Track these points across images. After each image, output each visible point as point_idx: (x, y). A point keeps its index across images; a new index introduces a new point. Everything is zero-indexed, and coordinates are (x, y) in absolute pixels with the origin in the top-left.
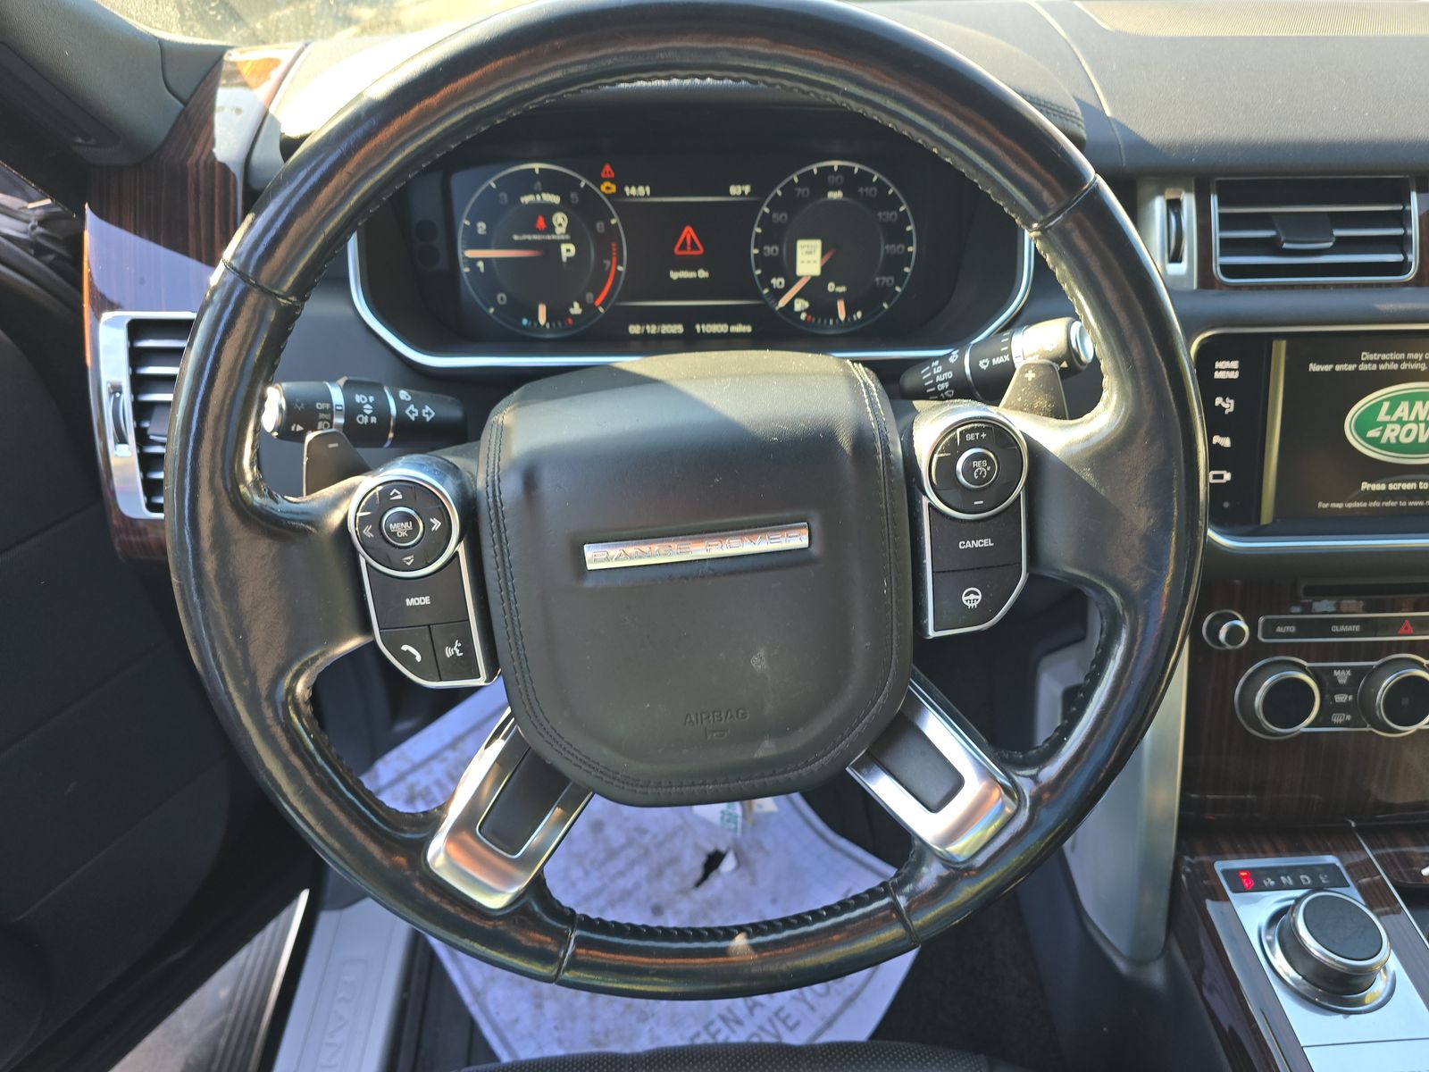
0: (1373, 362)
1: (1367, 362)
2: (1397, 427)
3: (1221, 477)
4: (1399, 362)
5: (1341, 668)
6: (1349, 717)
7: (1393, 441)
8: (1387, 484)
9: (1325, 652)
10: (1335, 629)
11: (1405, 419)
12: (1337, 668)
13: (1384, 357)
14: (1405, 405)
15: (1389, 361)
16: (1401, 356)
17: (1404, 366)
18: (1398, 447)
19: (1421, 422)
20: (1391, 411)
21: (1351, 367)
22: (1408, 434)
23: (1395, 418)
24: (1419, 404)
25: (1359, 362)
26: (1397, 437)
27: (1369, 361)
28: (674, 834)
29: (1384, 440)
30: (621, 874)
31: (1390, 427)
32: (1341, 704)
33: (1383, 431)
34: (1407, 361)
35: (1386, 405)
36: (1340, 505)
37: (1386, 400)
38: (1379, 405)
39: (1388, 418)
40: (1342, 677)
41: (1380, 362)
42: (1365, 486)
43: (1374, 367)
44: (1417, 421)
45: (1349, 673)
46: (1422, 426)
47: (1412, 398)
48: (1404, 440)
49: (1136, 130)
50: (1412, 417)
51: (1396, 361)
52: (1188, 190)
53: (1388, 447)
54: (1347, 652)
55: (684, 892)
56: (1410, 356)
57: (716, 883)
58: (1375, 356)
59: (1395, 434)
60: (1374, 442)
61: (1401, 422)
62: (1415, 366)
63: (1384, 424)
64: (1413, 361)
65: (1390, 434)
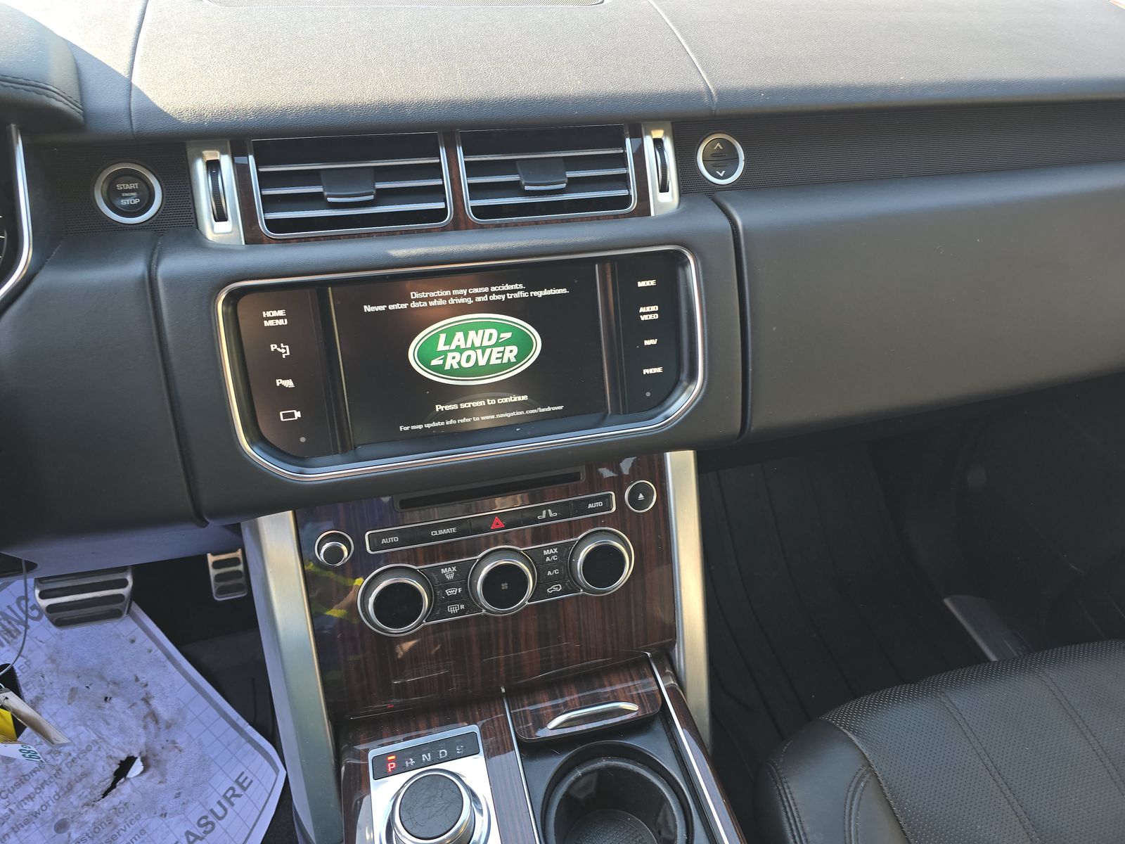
0: (422, 300)
1: (417, 300)
2: (457, 355)
3: (292, 415)
4: (446, 298)
5: (447, 566)
6: (462, 607)
7: (456, 366)
8: (459, 404)
9: (431, 555)
10: (434, 533)
11: (463, 346)
12: (444, 566)
13: (432, 294)
14: (460, 335)
15: (437, 298)
16: (447, 293)
17: (452, 301)
18: (459, 372)
19: (478, 348)
20: (447, 342)
21: (404, 306)
22: (468, 360)
23: (453, 347)
24: (472, 334)
25: (410, 301)
26: (459, 363)
27: (419, 299)
28: (89, 749)
29: (447, 367)
30: (30, 797)
31: (450, 355)
32: (453, 596)
33: (445, 360)
34: (454, 297)
35: (443, 337)
36: (420, 427)
37: (442, 332)
38: (436, 337)
39: (447, 348)
40: (449, 573)
41: (429, 299)
42: (439, 408)
43: (425, 304)
44: (473, 348)
45: (454, 569)
46: (479, 352)
47: (466, 329)
48: (464, 365)
49: (150, 96)
50: (469, 345)
51: (444, 298)
52: (223, 153)
53: (452, 372)
54: (449, 552)
55: (91, 804)
56: (455, 292)
57: (125, 788)
58: (423, 295)
59: (457, 360)
60: (439, 369)
61: (459, 349)
62: (462, 301)
63: (445, 353)
64: (459, 296)
65: (451, 362)
